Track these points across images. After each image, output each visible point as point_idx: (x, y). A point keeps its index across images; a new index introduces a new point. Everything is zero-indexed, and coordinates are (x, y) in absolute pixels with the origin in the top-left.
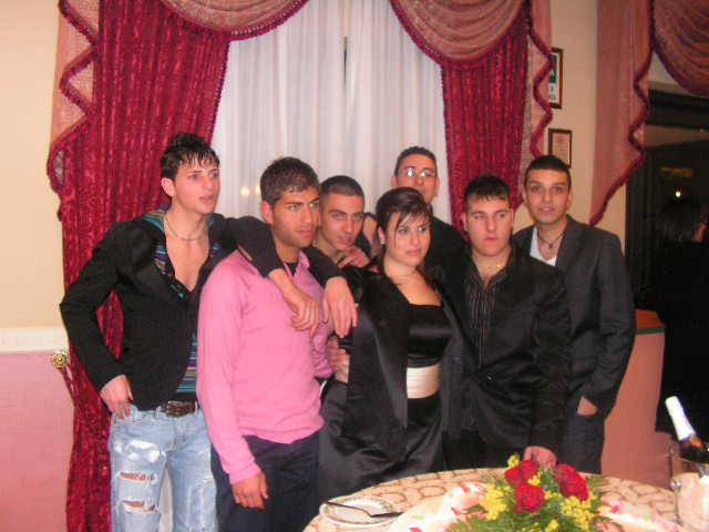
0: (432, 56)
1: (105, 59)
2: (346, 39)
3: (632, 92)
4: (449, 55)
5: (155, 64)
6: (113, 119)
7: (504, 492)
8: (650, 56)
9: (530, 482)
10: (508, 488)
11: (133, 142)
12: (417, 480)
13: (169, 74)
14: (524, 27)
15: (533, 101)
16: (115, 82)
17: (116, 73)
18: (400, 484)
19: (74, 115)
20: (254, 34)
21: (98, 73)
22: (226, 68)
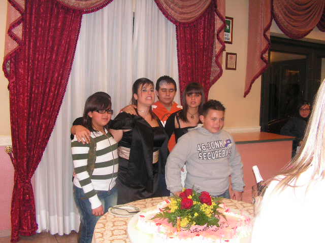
0: (171, 21)
1: (28, 21)
2: (134, 13)
3: (263, 36)
4: (181, 21)
5: (50, 24)
6: (31, 47)
8: (271, 21)
9: (188, 197)
10: (179, 200)
11: (40, 57)
12: (152, 200)
13: (56, 28)
14: (213, 8)
15: (217, 41)
16: (32, 31)
17: (33, 27)
18: (145, 201)
19: (14, 45)
20: (93, 11)
21: (24, 27)
22: (80, 26)
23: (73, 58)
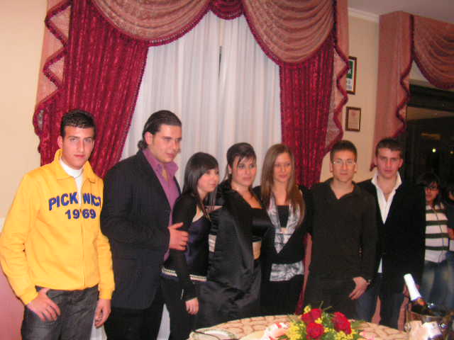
0: (274, 60)
1: (71, 55)
2: (221, 48)
3: (399, 86)
4: (284, 60)
5: (102, 59)
6: (75, 92)
7: (300, 327)
8: (411, 63)
9: (316, 321)
10: (302, 325)
11: (86, 107)
12: (251, 321)
13: (110, 66)
14: (332, 43)
15: (335, 90)
16: (77, 69)
17: (78, 64)
18: (240, 322)
19: (51, 89)
20: (164, 43)
21: (67, 63)
22: (145, 63)
23: (133, 109)
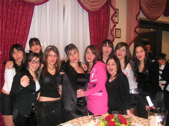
0: (86, 10)
2: (64, 6)
3: (135, 20)
4: (91, 10)
5: (14, 12)
6: (3, 25)
7: (105, 123)
8: (140, 10)
9: (112, 120)
10: (106, 122)
12: (82, 118)
13: (18, 14)
14: (109, 3)
15: (111, 21)
16: (4, 16)
17: (4, 14)
20: (40, 4)
22: (33, 12)
23: (29, 32)
